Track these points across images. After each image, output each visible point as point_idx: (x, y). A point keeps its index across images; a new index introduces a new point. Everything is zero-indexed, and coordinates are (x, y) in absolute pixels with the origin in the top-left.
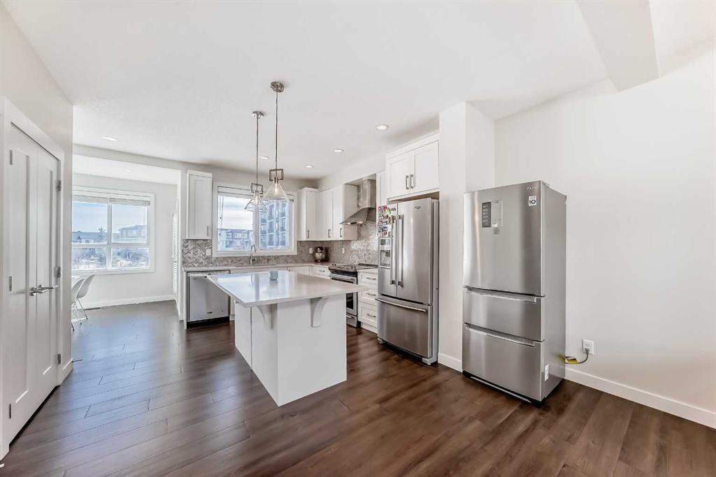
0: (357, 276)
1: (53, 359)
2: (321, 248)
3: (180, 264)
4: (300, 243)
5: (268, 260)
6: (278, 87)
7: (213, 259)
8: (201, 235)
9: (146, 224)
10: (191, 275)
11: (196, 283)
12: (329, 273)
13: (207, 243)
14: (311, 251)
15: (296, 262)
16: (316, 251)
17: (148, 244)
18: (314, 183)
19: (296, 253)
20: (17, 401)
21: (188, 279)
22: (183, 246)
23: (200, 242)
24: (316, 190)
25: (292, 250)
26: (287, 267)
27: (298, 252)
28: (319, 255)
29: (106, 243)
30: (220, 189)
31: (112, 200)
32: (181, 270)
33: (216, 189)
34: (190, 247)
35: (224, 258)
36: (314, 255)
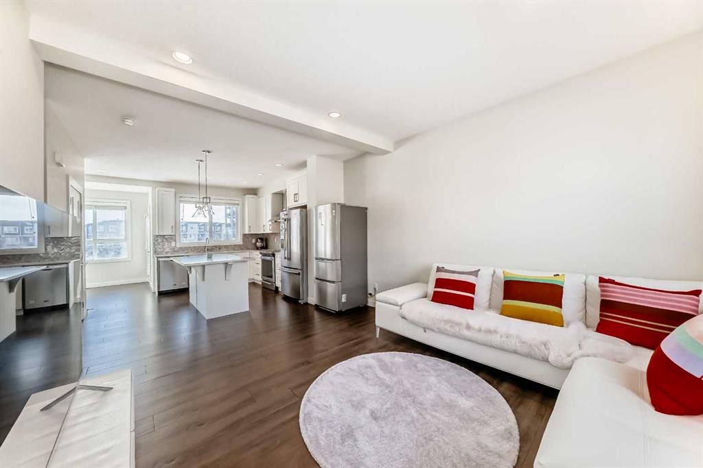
0: (274, 257)
2: (260, 239)
3: (152, 252)
4: (245, 235)
6: (206, 152)
7: (177, 249)
8: (168, 232)
9: (124, 219)
10: (160, 259)
11: (164, 265)
12: (260, 255)
13: (172, 238)
14: (254, 241)
15: (242, 249)
16: (257, 241)
17: (126, 239)
18: (254, 191)
19: (242, 243)
21: (158, 262)
22: (154, 239)
23: (166, 237)
24: (256, 196)
25: (239, 240)
28: (259, 244)
29: (92, 239)
30: (181, 199)
31: (97, 207)
32: (154, 257)
33: (178, 198)
34: (159, 241)
35: (186, 248)
36: (255, 244)
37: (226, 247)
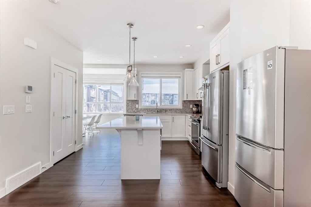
0: (200, 123)
1: (73, 141)
2: (196, 105)
4: (184, 101)
5: (166, 111)
6: (131, 25)
7: (139, 110)
13: (137, 102)
14: (191, 106)
15: (182, 113)
16: (193, 107)
17: (123, 102)
18: (191, 66)
19: (181, 108)
20: (57, 152)
22: (127, 103)
23: (134, 101)
24: (193, 69)
26: (172, 115)
27: (183, 107)
28: (194, 109)
30: (142, 75)
31: (111, 84)
33: (140, 75)
34: (130, 104)
35: (144, 109)
36: (192, 109)
37: (171, 110)
